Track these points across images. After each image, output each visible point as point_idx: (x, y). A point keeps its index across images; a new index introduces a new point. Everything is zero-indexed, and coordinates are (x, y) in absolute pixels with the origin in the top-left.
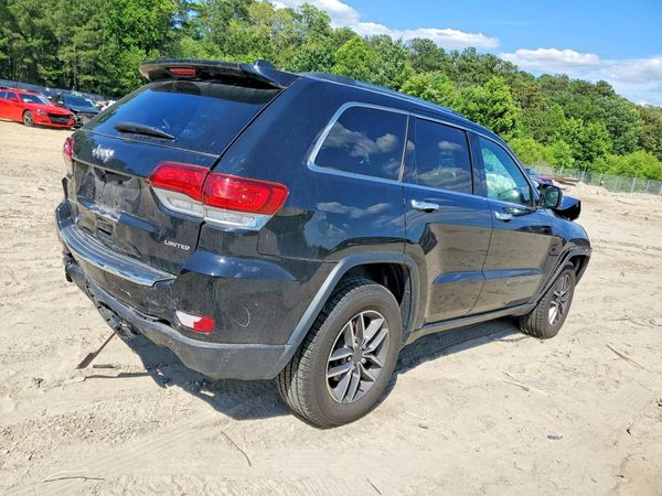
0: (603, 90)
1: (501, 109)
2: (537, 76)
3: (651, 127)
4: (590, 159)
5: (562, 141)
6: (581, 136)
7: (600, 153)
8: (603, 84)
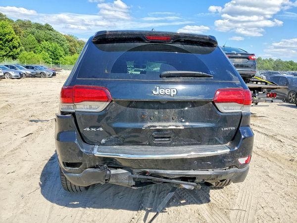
0: (48, 28)
1: (10, 37)
2: (15, 20)
3: (72, 44)
4: (58, 59)
5: (43, 52)
6: (51, 49)
7: (61, 56)
8: (47, 25)
